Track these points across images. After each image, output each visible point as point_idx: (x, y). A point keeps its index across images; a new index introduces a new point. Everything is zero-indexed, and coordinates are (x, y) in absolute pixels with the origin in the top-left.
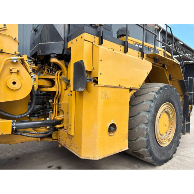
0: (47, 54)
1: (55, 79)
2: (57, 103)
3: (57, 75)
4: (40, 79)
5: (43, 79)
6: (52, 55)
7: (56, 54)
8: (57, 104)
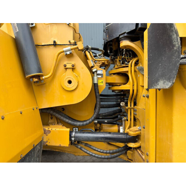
0: (115, 37)
1: (128, 72)
2: (132, 106)
3: (131, 66)
4: (111, 74)
5: (114, 74)
6: (121, 37)
7: (128, 33)
8: (132, 108)
